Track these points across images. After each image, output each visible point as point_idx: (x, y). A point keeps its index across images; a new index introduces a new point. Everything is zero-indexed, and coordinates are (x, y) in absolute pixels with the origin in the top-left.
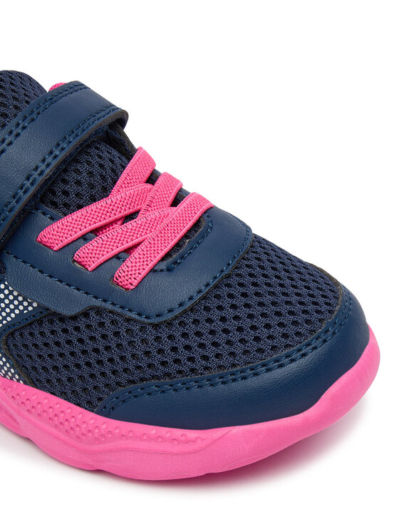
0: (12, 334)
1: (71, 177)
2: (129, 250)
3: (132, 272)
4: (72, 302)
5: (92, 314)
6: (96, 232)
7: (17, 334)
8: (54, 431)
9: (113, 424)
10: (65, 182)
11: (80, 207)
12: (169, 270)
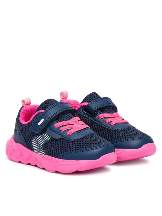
0: (45, 145)
1: (63, 116)
2: (70, 129)
3: (70, 132)
4: (58, 137)
5: (61, 139)
6: (65, 125)
7: (46, 144)
8: (49, 163)
9: (61, 160)
10: (61, 117)
11: (66, 120)
12: (77, 133)
